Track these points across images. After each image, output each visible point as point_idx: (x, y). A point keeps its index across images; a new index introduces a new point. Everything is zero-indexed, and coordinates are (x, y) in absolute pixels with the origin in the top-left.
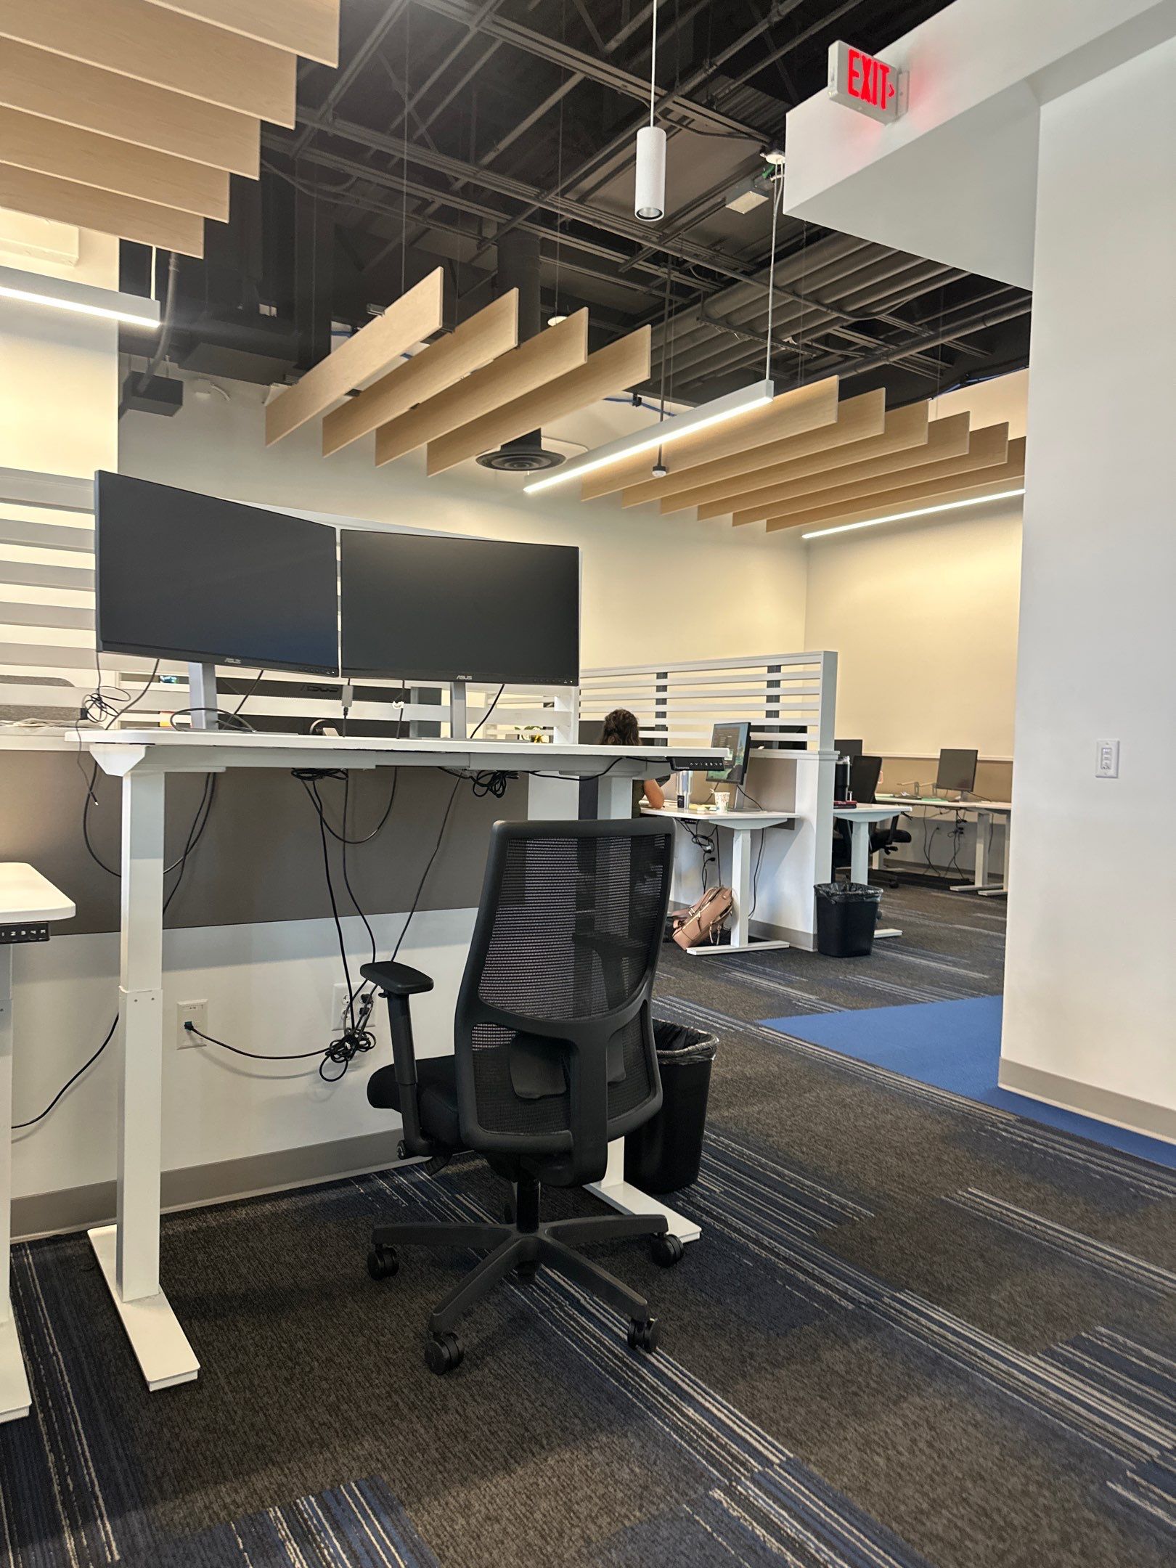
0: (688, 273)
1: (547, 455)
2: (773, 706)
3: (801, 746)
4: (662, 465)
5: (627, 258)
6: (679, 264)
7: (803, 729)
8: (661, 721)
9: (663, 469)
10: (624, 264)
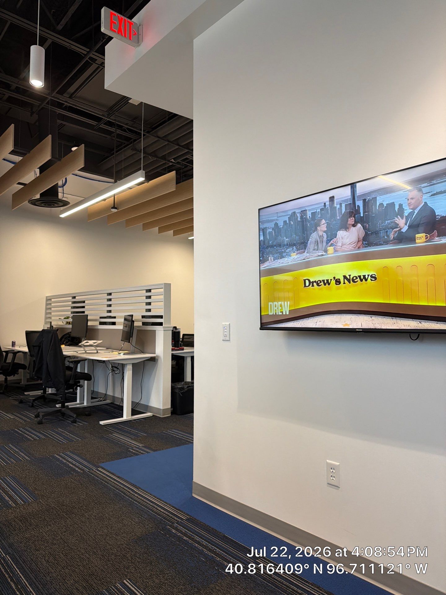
0: (125, 131)
1: (61, 201)
2: (148, 307)
3: (161, 324)
4: (115, 207)
5: (97, 123)
6: (120, 127)
7: (161, 317)
8: (109, 314)
9: (116, 208)
10: (96, 125)
